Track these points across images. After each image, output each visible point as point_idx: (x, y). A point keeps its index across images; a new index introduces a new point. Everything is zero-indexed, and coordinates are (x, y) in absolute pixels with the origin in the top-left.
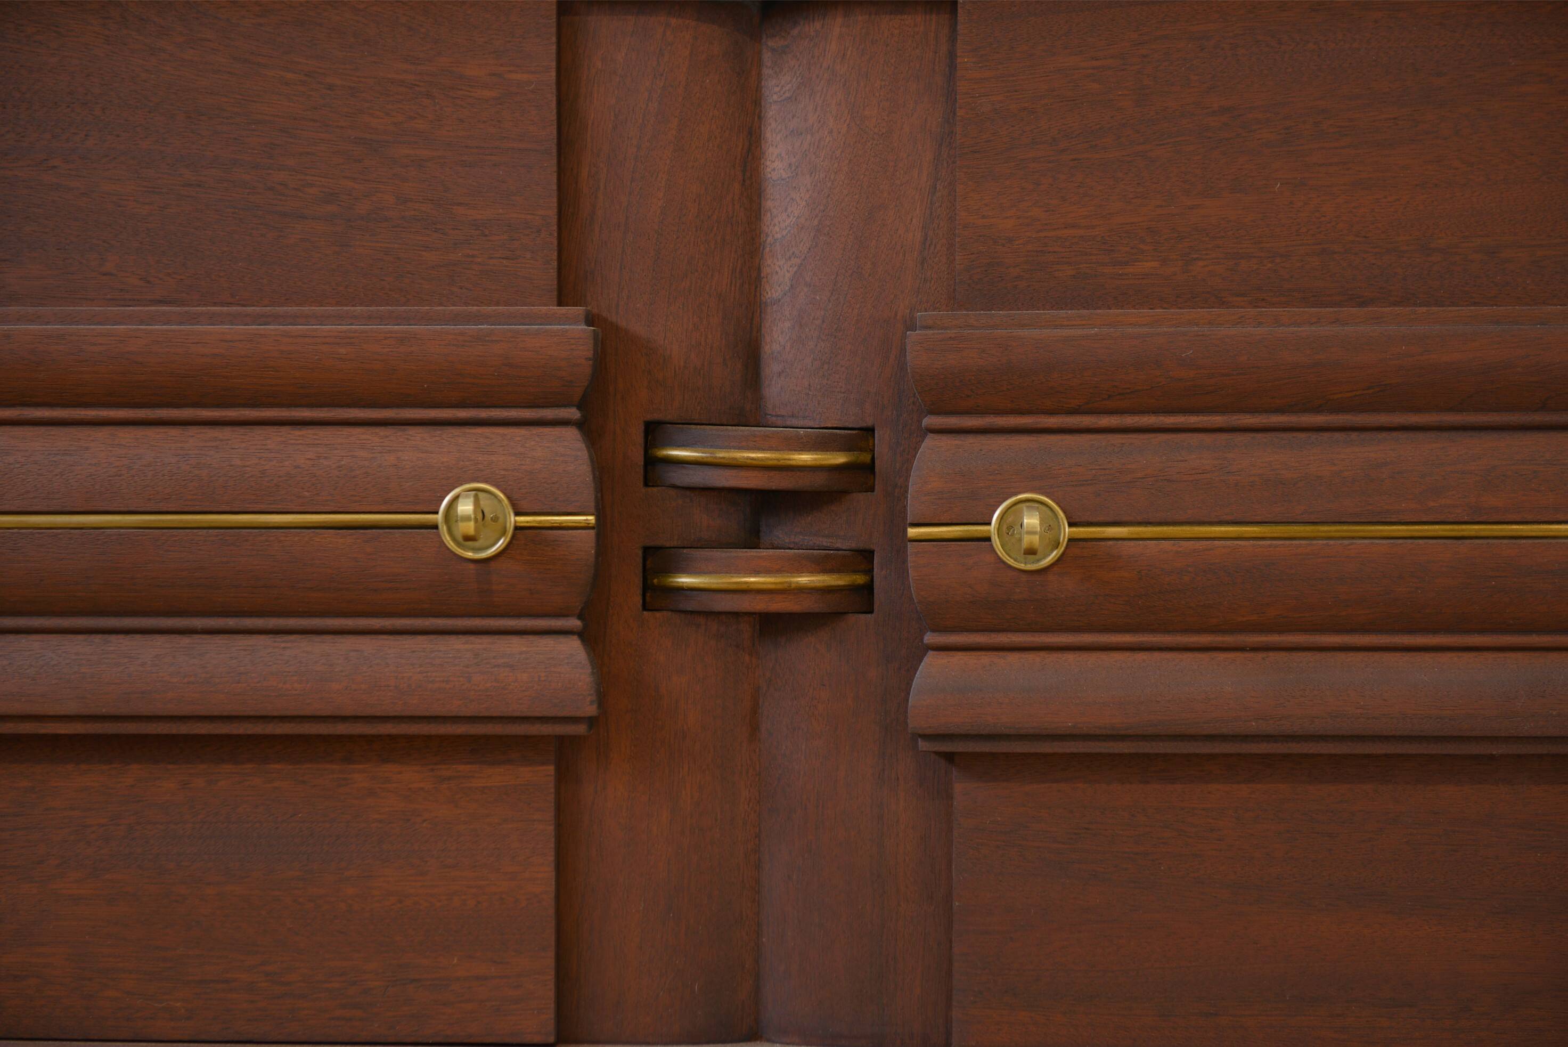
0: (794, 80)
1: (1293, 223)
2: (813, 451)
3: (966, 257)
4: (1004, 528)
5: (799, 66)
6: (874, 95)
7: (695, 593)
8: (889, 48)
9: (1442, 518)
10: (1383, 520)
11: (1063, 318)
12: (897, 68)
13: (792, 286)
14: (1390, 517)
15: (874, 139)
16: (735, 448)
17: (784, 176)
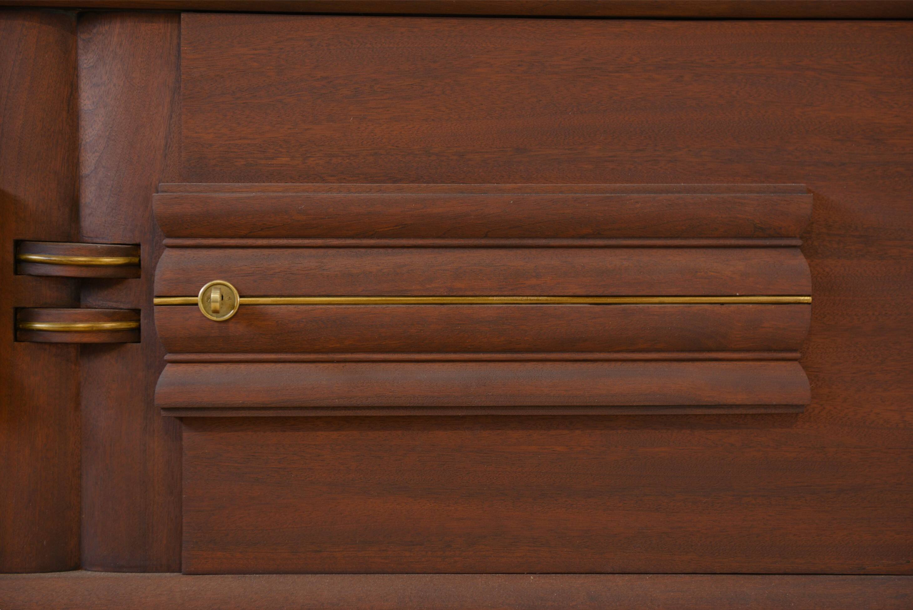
0: (95, 56)
1: (360, 138)
2: (105, 257)
3: (187, 154)
4: (206, 299)
5: (97, 49)
6: (137, 66)
7: (41, 332)
8: (145, 41)
9: (432, 294)
10: (403, 295)
11: (237, 187)
12: (150, 52)
13: (95, 167)
14: (407, 293)
15: (138, 90)
16: (62, 255)
17: (91, 108)
